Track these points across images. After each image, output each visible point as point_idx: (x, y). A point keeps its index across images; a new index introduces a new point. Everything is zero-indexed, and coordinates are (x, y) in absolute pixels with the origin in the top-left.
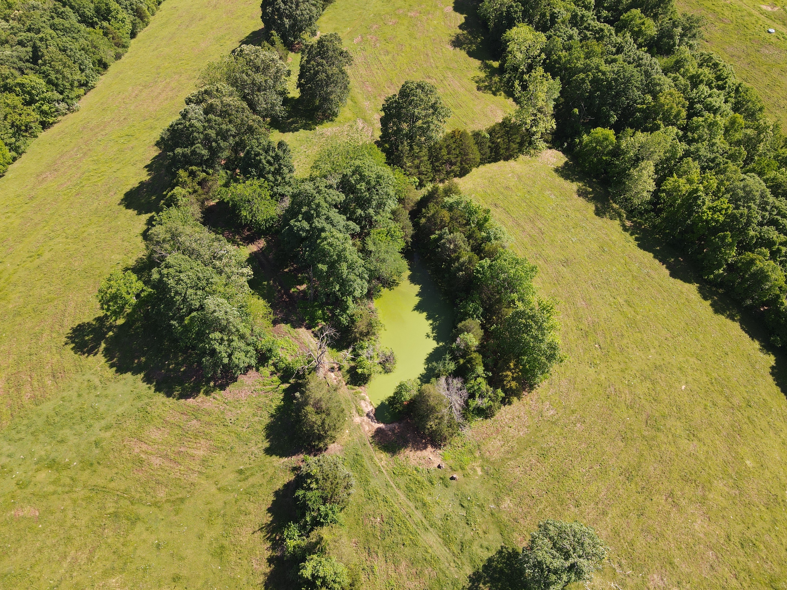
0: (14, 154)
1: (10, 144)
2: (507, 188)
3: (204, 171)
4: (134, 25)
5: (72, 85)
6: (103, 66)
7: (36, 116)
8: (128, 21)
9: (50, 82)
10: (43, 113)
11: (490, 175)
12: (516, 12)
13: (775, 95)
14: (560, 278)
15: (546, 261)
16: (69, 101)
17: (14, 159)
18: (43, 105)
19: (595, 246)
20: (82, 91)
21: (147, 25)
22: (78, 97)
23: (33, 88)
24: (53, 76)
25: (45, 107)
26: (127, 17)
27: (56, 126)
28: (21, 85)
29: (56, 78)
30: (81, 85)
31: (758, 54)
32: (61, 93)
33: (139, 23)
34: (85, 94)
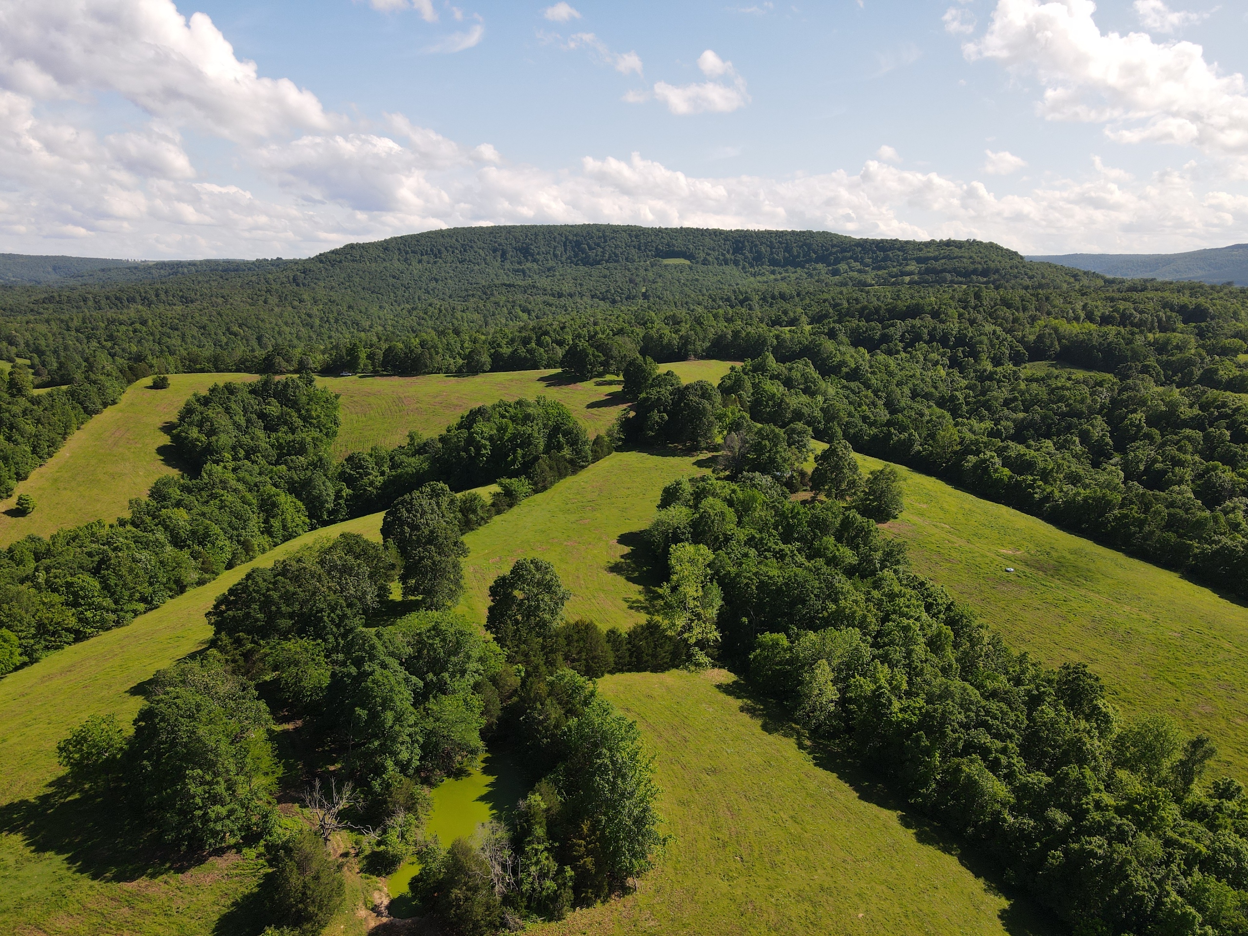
0: (26, 659)
1: (26, 647)
2: (650, 697)
4: (234, 555)
5: (131, 595)
6: (181, 588)
7: (72, 622)
8: (227, 549)
9: (106, 586)
10: (83, 620)
11: (628, 683)
12: (684, 533)
13: (1017, 629)
14: (700, 785)
15: (684, 767)
16: (122, 614)
17: (23, 665)
18: (86, 610)
19: (759, 760)
20: (141, 606)
21: (251, 560)
22: (136, 613)
23: (82, 589)
24: (112, 582)
25: (89, 614)
26: (229, 547)
27: (92, 640)
28: (69, 585)
29: (116, 585)
30: (143, 599)
31: (993, 591)
32: (116, 602)
33: (241, 553)
34: (145, 612)
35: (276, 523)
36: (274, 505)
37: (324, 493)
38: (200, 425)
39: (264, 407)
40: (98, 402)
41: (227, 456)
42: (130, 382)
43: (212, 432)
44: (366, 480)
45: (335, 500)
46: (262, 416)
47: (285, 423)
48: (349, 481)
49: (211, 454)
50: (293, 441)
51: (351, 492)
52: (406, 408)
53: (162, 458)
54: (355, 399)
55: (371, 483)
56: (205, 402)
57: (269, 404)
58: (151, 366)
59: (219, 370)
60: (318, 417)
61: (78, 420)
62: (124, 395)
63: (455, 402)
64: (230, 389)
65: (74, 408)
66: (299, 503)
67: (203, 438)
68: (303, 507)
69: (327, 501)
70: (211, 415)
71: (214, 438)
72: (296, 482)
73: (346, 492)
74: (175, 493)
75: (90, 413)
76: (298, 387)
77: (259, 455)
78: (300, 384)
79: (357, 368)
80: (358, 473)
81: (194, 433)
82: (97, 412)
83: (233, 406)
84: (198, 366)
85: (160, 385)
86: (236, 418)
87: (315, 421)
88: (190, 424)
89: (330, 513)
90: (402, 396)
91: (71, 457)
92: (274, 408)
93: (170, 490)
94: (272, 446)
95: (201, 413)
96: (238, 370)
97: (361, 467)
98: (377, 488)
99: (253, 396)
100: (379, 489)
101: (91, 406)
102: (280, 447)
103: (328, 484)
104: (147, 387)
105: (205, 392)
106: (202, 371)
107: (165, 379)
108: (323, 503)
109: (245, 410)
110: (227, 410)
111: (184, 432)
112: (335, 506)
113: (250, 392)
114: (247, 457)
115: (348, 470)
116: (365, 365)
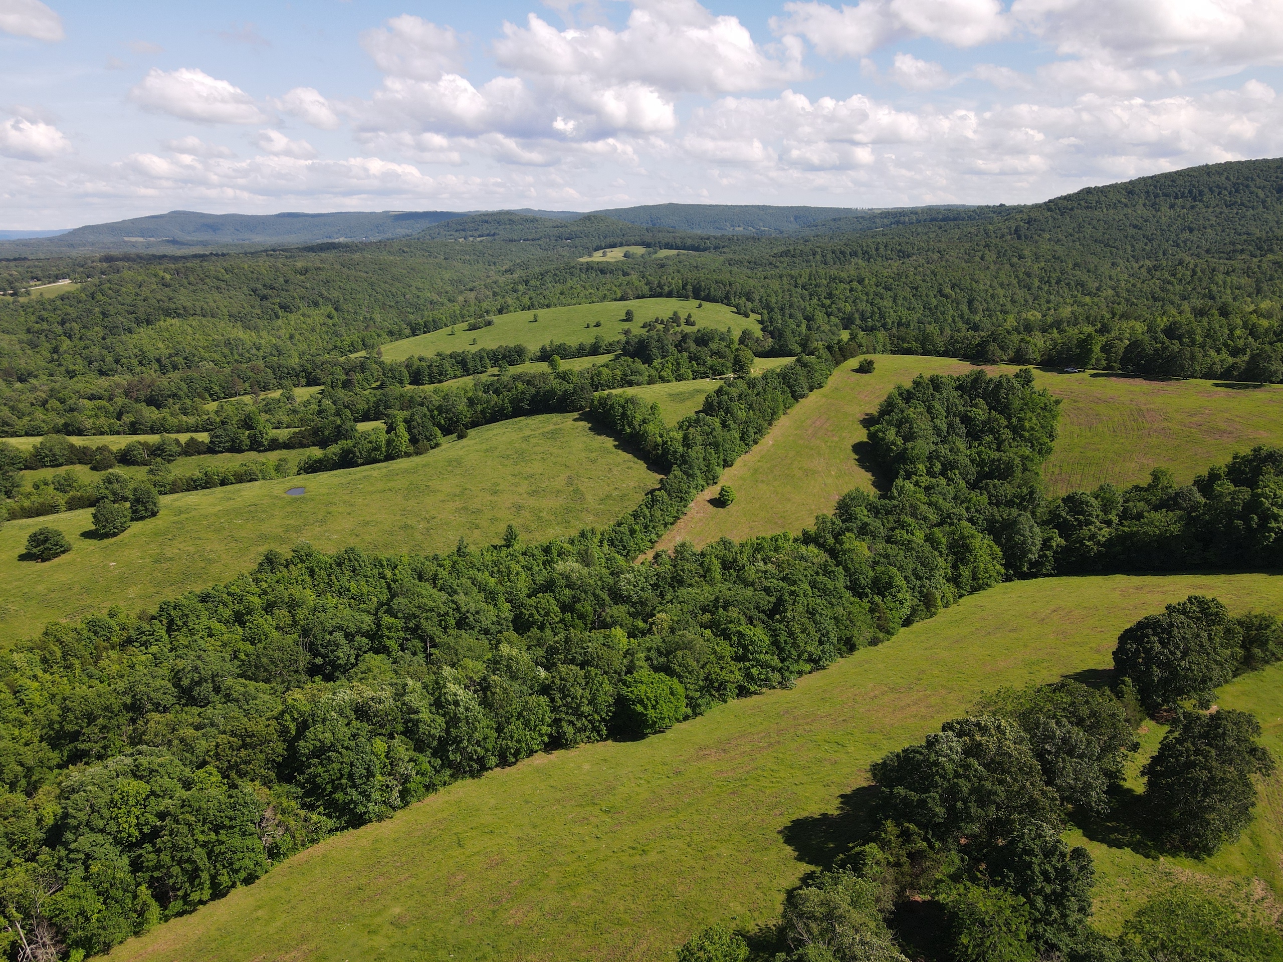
0: (689, 711)
1: (692, 698)
3: (925, 839)
4: (914, 611)
5: (799, 656)
6: (850, 646)
7: (738, 676)
8: (907, 604)
9: (775, 643)
10: (749, 676)
16: (787, 674)
17: (686, 718)
18: (753, 666)
20: (808, 667)
21: (931, 617)
22: (800, 673)
23: (752, 643)
25: (754, 671)
26: (909, 599)
27: (755, 697)
28: (741, 635)
29: (785, 641)
30: (810, 660)
32: (782, 661)
33: (922, 610)
34: (810, 673)
35: (965, 572)
36: (967, 548)
37: (1030, 541)
38: (899, 425)
39: (969, 408)
40: (806, 385)
41: (921, 467)
42: (838, 363)
43: (909, 437)
44: (1085, 531)
45: (1041, 550)
46: (966, 419)
47: (991, 431)
48: (1064, 529)
49: (905, 463)
50: (999, 460)
51: (1063, 542)
52: (1148, 426)
53: (857, 457)
54: (1080, 405)
55: (1092, 537)
56: (908, 396)
57: (976, 406)
58: (860, 346)
59: (926, 353)
60: (1032, 429)
61: (784, 405)
62: (830, 378)
63: (1223, 426)
64: (936, 383)
65: (783, 392)
66: (997, 549)
67: (900, 441)
68: (1000, 554)
69: (1030, 551)
70: (912, 415)
71: (909, 445)
72: (997, 522)
73: (1058, 541)
74: (862, 514)
75: (796, 397)
76: (1013, 388)
77: (957, 472)
78: (1016, 385)
79: (1086, 364)
80: (1076, 519)
81: (891, 434)
82: (803, 396)
83: (937, 405)
84: (905, 345)
85: (865, 369)
86: (937, 421)
87: (1027, 434)
88: (889, 423)
89: (1032, 564)
90: (1144, 408)
91: (773, 445)
92: (980, 412)
93: (858, 509)
94: (972, 461)
95: (902, 412)
96: (945, 354)
97: (1082, 513)
98: (1098, 543)
99: (960, 393)
100: (1103, 545)
101: (799, 391)
102: (981, 464)
103: (1037, 529)
104: (853, 370)
105: (908, 385)
106: (908, 352)
107: (871, 363)
108: (1025, 553)
109: (948, 411)
110: (929, 409)
111: (881, 431)
112: (1040, 557)
113: (958, 388)
114: (943, 473)
115: (1064, 514)
116: (1098, 360)
